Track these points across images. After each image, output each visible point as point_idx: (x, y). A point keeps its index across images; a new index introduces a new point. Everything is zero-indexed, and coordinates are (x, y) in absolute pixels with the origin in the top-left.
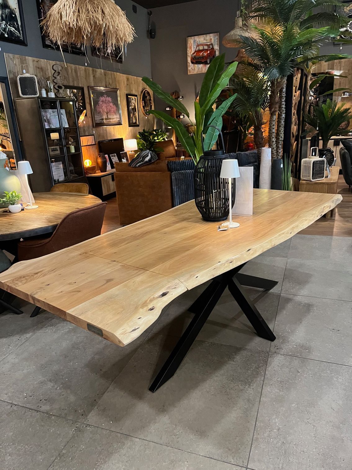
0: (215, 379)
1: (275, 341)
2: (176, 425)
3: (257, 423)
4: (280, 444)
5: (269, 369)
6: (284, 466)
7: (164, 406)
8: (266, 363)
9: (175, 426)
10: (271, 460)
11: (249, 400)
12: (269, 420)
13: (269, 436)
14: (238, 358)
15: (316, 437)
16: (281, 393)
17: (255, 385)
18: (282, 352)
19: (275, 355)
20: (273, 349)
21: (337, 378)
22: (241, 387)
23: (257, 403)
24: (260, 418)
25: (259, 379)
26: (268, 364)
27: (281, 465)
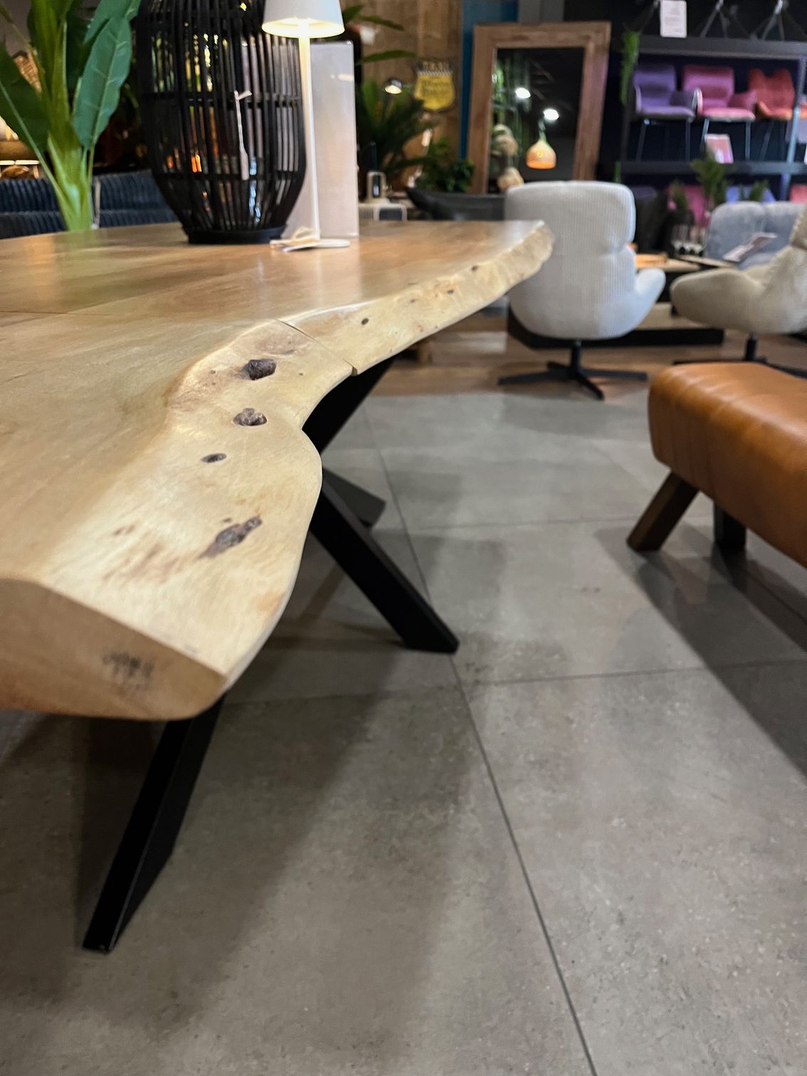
0: (336, 817)
1: (461, 652)
2: (258, 1055)
3: (547, 922)
4: (656, 970)
5: (487, 733)
6: (716, 1049)
7: (174, 995)
8: (468, 721)
9: (255, 1062)
10: (664, 1042)
11: (479, 854)
12: (577, 898)
13: (607, 956)
14: (375, 727)
15: (735, 903)
16: (562, 797)
17: (472, 798)
18: (495, 674)
19: (480, 687)
20: (467, 677)
21: (672, 708)
22: (435, 819)
23: (511, 853)
24: (547, 905)
25: (477, 776)
26: (475, 719)
27: (705, 1050)
